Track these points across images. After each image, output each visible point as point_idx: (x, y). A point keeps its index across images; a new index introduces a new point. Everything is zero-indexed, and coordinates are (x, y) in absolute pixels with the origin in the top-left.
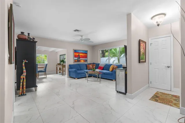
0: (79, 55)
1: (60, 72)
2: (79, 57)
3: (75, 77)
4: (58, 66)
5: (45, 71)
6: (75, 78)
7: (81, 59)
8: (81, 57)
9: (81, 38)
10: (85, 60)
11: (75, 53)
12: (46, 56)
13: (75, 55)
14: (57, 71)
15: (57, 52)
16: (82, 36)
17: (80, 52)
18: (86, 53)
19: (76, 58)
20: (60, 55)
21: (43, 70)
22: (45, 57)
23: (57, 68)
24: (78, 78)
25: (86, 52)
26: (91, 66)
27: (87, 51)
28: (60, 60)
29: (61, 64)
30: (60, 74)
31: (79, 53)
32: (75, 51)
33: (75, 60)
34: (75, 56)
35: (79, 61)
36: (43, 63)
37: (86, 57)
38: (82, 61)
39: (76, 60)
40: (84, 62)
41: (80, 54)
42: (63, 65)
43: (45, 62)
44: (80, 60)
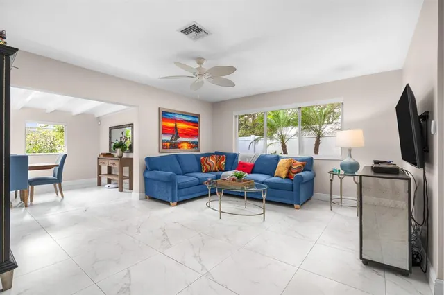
0: (176, 128)
1: (109, 181)
2: (174, 132)
3: (170, 199)
4: (106, 161)
5: (57, 179)
6: (168, 203)
7: (181, 139)
8: (182, 135)
9: (198, 66)
10: (194, 142)
11: (164, 119)
12: (62, 131)
13: (163, 126)
14: (100, 179)
15: (99, 119)
16: (200, 61)
17: (178, 117)
18: (195, 122)
19: (168, 138)
20: (111, 129)
21: (48, 174)
22: (59, 134)
23: (100, 167)
24: (179, 203)
25: (197, 120)
26: (212, 161)
27: (198, 116)
28: (111, 143)
29: (113, 156)
30: (111, 185)
31: (176, 121)
32: (164, 113)
33: (163, 142)
34: (165, 131)
35: (175, 145)
36: (52, 151)
37: (195, 133)
38: (185, 146)
39: (168, 141)
40: (190, 150)
41: (180, 126)
42: (121, 157)
43: (58, 149)
44: (179, 144)
